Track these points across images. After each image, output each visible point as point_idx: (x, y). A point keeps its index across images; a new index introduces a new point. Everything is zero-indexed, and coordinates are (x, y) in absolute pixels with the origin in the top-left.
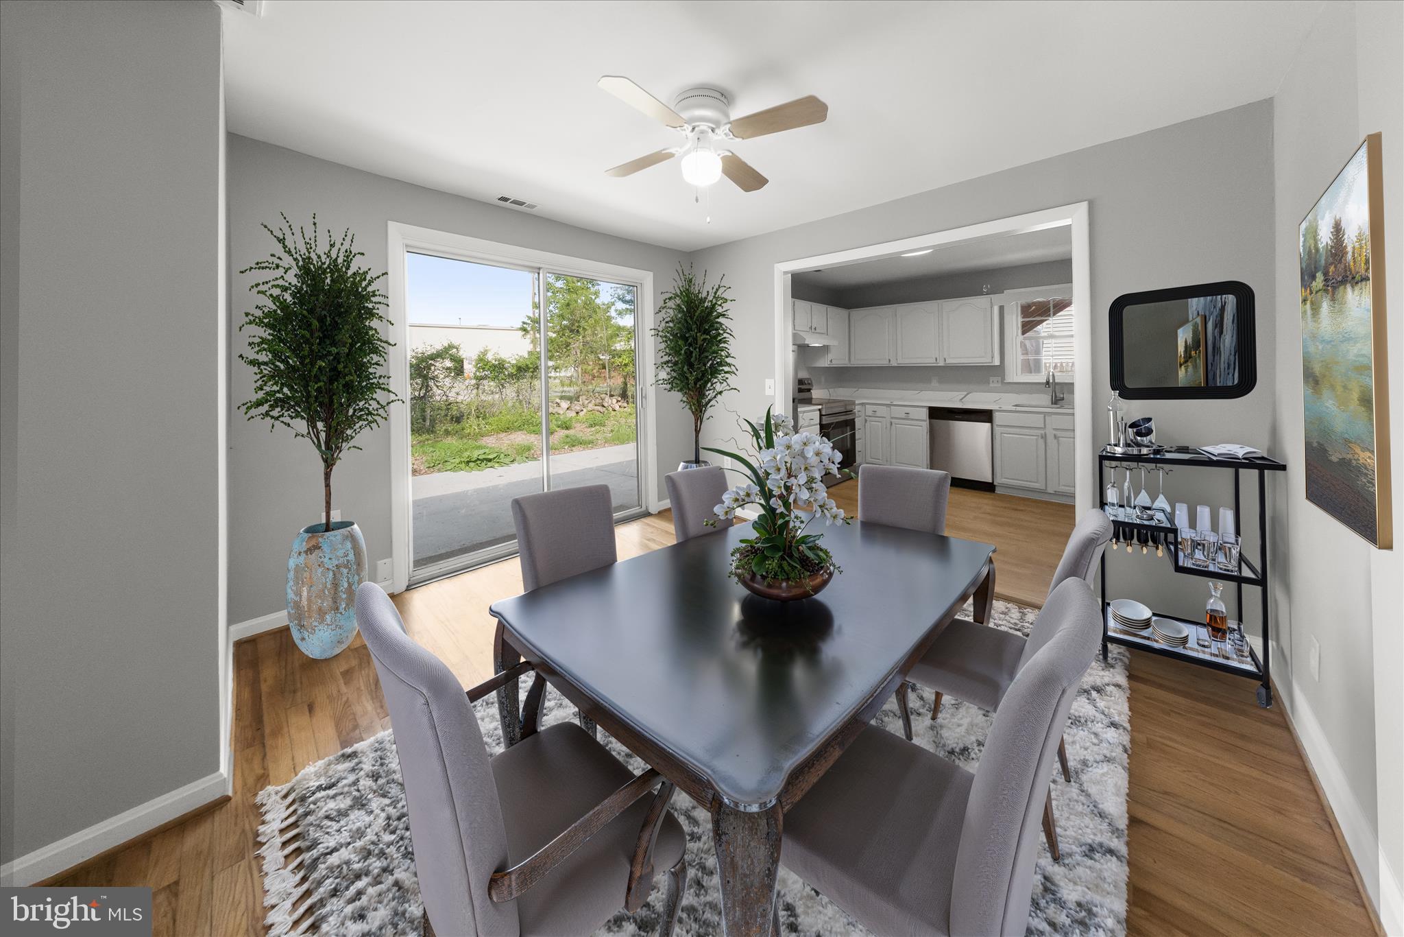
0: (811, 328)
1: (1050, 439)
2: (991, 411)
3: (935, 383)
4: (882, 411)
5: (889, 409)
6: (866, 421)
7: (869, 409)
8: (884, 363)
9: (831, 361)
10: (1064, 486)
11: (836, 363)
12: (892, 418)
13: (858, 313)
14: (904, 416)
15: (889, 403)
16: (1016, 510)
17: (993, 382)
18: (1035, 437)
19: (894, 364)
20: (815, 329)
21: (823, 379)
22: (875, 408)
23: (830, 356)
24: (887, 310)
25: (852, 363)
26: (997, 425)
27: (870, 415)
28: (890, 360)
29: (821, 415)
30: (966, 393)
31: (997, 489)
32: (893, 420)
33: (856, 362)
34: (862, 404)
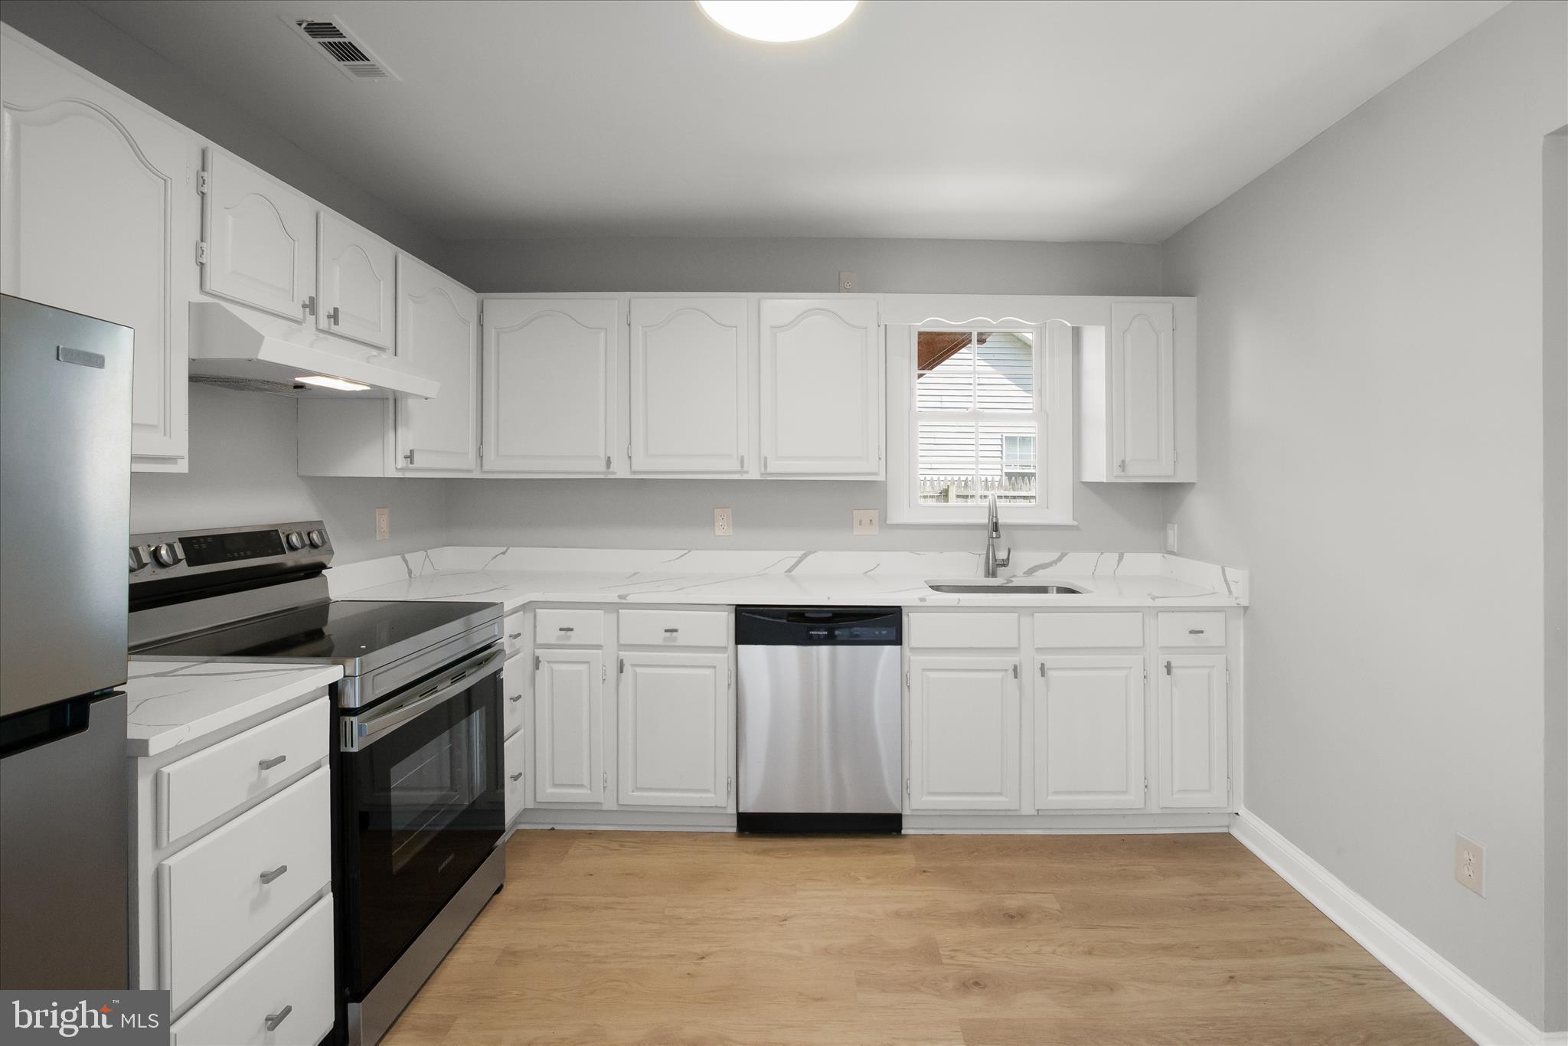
0: (311, 306)
1: (1029, 673)
2: (900, 607)
3: (722, 529)
4: (592, 627)
5: (614, 616)
6: (537, 663)
7: (549, 622)
8: (593, 468)
9: (410, 457)
10: (1057, 793)
11: (433, 464)
12: (623, 647)
13: (506, 308)
14: (659, 638)
15: (612, 597)
16: (1013, 917)
17: (861, 522)
18: (999, 675)
19: (621, 471)
20: (335, 316)
21: (383, 521)
22: (566, 617)
23: (407, 438)
24: (605, 306)
25: (486, 467)
26: (912, 649)
27: (553, 641)
28: (609, 462)
29: (339, 713)
30: (800, 553)
31: (905, 823)
32: (623, 654)
33: (500, 464)
34: (528, 607)
